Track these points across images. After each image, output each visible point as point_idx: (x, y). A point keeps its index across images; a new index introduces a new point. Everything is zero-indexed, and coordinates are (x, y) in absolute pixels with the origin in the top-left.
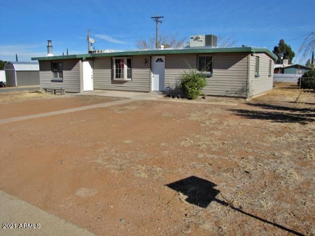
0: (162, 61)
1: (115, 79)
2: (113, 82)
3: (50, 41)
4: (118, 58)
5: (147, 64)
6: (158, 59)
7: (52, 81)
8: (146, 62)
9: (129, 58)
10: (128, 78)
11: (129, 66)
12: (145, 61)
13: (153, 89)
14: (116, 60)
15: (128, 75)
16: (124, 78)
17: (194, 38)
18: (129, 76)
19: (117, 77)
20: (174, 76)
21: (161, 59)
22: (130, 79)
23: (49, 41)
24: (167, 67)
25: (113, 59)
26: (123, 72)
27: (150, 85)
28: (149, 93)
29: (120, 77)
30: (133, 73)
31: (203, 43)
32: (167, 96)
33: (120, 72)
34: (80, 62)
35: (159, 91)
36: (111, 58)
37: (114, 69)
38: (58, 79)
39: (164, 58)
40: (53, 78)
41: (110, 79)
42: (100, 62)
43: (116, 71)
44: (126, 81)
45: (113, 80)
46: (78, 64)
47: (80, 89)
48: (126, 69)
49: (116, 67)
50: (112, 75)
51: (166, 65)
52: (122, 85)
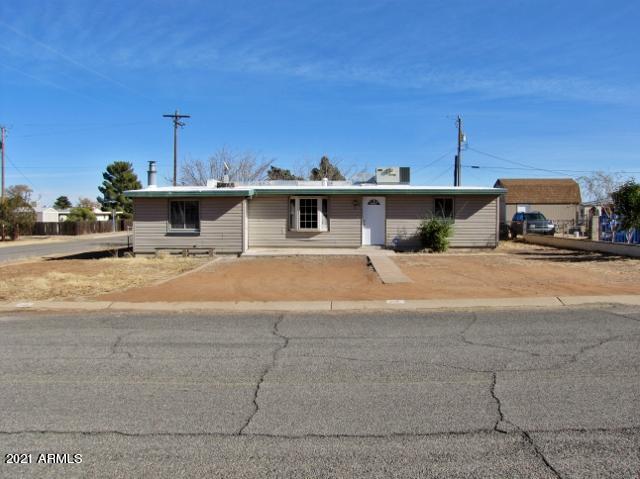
0: (378, 204)
1: (298, 228)
4: (305, 198)
7: (168, 235)
9: (325, 198)
11: (325, 212)
13: (364, 243)
14: (302, 202)
16: (317, 227)
17: (384, 169)
19: (302, 226)
20: (411, 227)
21: (376, 201)
24: (391, 214)
25: (292, 198)
26: (315, 218)
27: (361, 237)
28: (359, 249)
29: (309, 226)
30: (331, 220)
31: (397, 179)
32: (396, 251)
33: (309, 218)
34: (245, 203)
35: (372, 245)
36: (288, 198)
37: (298, 214)
38: (185, 230)
39: (382, 200)
40: (171, 230)
41: (284, 230)
42: (265, 203)
43: (302, 218)
44: (319, 233)
45: (290, 232)
46: (240, 205)
47: (242, 246)
48: (320, 215)
49: (302, 211)
50: (290, 224)
51: (386, 210)
52: (311, 239)
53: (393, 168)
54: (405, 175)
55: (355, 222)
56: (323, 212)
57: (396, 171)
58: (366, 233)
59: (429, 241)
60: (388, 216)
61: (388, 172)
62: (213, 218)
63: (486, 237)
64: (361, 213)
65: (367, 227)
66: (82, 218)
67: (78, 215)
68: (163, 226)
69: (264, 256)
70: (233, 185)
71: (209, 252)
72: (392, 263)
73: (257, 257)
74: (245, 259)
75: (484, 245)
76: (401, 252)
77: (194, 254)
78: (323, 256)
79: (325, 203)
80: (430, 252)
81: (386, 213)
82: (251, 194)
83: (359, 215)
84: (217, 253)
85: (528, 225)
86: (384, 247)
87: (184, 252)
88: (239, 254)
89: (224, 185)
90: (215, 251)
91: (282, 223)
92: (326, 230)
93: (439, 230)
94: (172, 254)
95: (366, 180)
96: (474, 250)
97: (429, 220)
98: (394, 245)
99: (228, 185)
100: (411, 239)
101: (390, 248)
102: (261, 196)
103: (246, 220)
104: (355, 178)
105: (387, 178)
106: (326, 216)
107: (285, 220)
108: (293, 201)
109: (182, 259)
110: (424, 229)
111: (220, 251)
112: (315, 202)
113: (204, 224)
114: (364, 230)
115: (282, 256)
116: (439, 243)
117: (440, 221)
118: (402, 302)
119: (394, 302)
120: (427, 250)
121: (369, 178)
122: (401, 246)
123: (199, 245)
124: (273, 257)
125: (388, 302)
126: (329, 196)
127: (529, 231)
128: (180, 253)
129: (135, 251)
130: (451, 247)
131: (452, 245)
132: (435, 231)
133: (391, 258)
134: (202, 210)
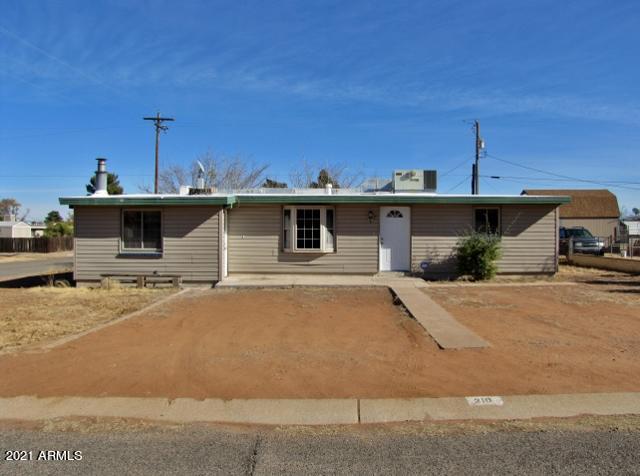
0: (401, 216)
1: (295, 248)
3: (104, 160)
4: (304, 208)
6: (392, 212)
7: (120, 256)
8: (371, 218)
9: (330, 208)
11: (330, 227)
13: (381, 268)
14: (300, 213)
16: (319, 247)
17: (404, 172)
19: (300, 245)
20: (445, 246)
21: (397, 212)
23: (100, 160)
25: (287, 208)
26: (317, 234)
27: (378, 260)
28: (375, 277)
29: (309, 245)
30: (338, 237)
31: (420, 185)
32: (426, 280)
33: (308, 234)
34: (222, 214)
35: (393, 271)
36: (282, 207)
37: (294, 229)
38: (143, 250)
39: (405, 211)
40: (123, 249)
41: (276, 250)
42: (251, 214)
43: (300, 234)
44: (322, 254)
45: (284, 254)
46: (216, 217)
47: (219, 274)
48: (324, 230)
49: (300, 225)
50: (284, 243)
51: (412, 223)
52: (311, 263)
53: (414, 171)
54: (430, 180)
55: (370, 240)
56: (327, 227)
57: (419, 175)
58: (385, 255)
59: (470, 265)
60: (413, 233)
61: (409, 176)
62: (181, 234)
63: (542, 260)
64: (379, 228)
65: (386, 247)
66: (59, 234)
67: (55, 231)
68: (114, 245)
69: (247, 287)
70: (210, 191)
71: (173, 281)
72: (427, 298)
73: (238, 288)
74: (220, 291)
75: (539, 270)
76: (433, 280)
77: (154, 283)
78: (328, 286)
79: (330, 214)
80: (471, 280)
81: (412, 228)
82: (231, 202)
83: (376, 231)
84: (184, 282)
85: (574, 243)
86: (409, 273)
87: (139, 281)
88: (214, 283)
89: (197, 191)
90: (181, 279)
91: (274, 241)
92: (331, 250)
93: (483, 251)
94: (122, 282)
95: (379, 187)
96: (527, 277)
97: (468, 238)
98: (422, 271)
99: (203, 191)
100: (444, 262)
101: (417, 275)
102: (244, 205)
103: (225, 237)
104: (367, 185)
105: (408, 184)
106: (331, 232)
107: (277, 237)
108: (288, 213)
109: (135, 291)
110: (462, 250)
111: (189, 279)
112: (317, 213)
113: (167, 241)
114: (381, 250)
115: (273, 287)
116: (483, 268)
117: (484, 239)
118: (497, 400)
119: (482, 400)
120: (466, 277)
121: (384, 184)
122: (432, 273)
123: (161, 271)
124: (259, 288)
125: (471, 400)
126: (336, 205)
127: (576, 251)
128: (135, 282)
129: (75, 278)
130: (498, 274)
131: (500, 270)
132: (477, 253)
133: (422, 289)
134: (165, 223)
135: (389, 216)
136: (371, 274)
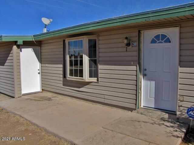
0: (168, 41)
1: (68, 76)
2: (66, 83)
5: (129, 48)
6: (157, 37)
8: (128, 45)
10: (91, 76)
12: (126, 41)
15: (90, 72)
18: (94, 73)
21: (164, 36)
22: (94, 80)
27: (137, 94)
30: (99, 67)
37: (67, 59)
44: (87, 83)
48: (86, 60)
52: (81, 89)
55: (129, 71)
60: (182, 64)
64: (139, 57)
65: (150, 79)
81: (180, 56)
83: (135, 60)
91: (60, 69)
106: (95, 62)
107: (62, 66)
114: (143, 83)
135: (153, 42)
136: (131, 110)
